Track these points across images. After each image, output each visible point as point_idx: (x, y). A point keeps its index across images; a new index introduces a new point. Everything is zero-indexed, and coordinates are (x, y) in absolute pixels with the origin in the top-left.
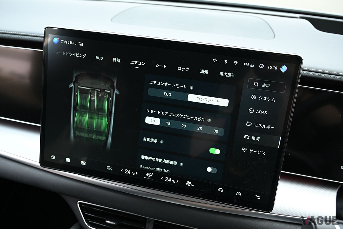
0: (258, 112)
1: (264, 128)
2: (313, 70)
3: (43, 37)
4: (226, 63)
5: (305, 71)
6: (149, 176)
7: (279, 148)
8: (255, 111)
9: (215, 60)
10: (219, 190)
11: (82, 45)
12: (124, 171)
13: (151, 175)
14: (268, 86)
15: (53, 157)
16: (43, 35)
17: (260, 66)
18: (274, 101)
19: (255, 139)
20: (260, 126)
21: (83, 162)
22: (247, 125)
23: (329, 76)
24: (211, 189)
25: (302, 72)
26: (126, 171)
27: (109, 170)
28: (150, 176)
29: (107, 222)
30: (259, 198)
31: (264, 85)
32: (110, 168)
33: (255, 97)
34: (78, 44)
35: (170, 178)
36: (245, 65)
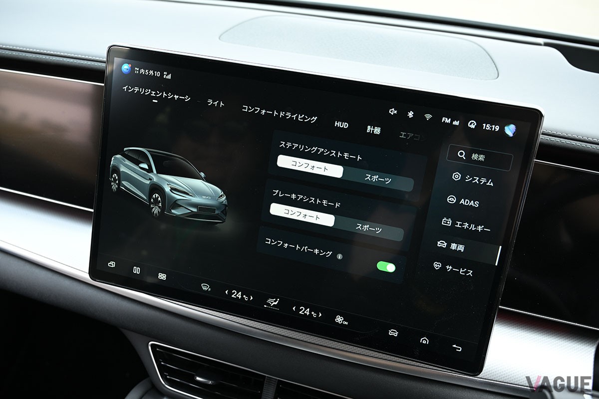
0: (463, 202)
1: (473, 229)
2: (561, 135)
3: (104, 62)
4: (412, 116)
5: (547, 136)
6: (272, 303)
7: (496, 264)
8: (458, 200)
9: (393, 111)
10: (391, 333)
11: (169, 77)
12: (231, 293)
13: (275, 301)
14: (482, 158)
15: (112, 264)
16: (105, 59)
17: (469, 124)
18: (492, 184)
19: (457, 248)
20: (465, 226)
21: (163, 275)
22: (444, 223)
23: (589, 145)
24: (377, 331)
25: (541, 136)
26: (234, 293)
27: (204, 291)
28: (274, 303)
29: (198, 378)
30: (459, 349)
31: (475, 156)
32: (207, 287)
33: (459, 176)
34: (162, 75)
35: (308, 310)
36: (444, 121)
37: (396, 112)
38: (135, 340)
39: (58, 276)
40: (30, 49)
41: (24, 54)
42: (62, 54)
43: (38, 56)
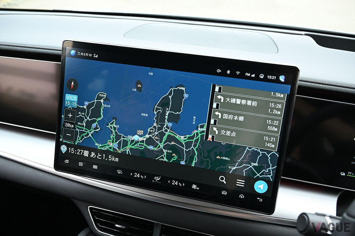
2: (311, 81)
3: (61, 51)
4: (229, 73)
5: (304, 82)
6: (157, 179)
10: (223, 193)
11: (97, 56)
12: (134, 175)
13: (158, 178)
15: (67, 161)
16: (61, 49)
17: (260, 76)
21: (95, 166)
23: (326, 86)
24: (215, 192)
26: (136, 174)
27: (119, 174)
32: (121, 171)
34: (93, 55)
35: (177, 182)
36: (247, 75)
37: (220, 71)
38: (80, 205)
39: (36, 170)
40: (19, 45)
41: (15, 48)
42: (37, 47)
43: (23, 48)
